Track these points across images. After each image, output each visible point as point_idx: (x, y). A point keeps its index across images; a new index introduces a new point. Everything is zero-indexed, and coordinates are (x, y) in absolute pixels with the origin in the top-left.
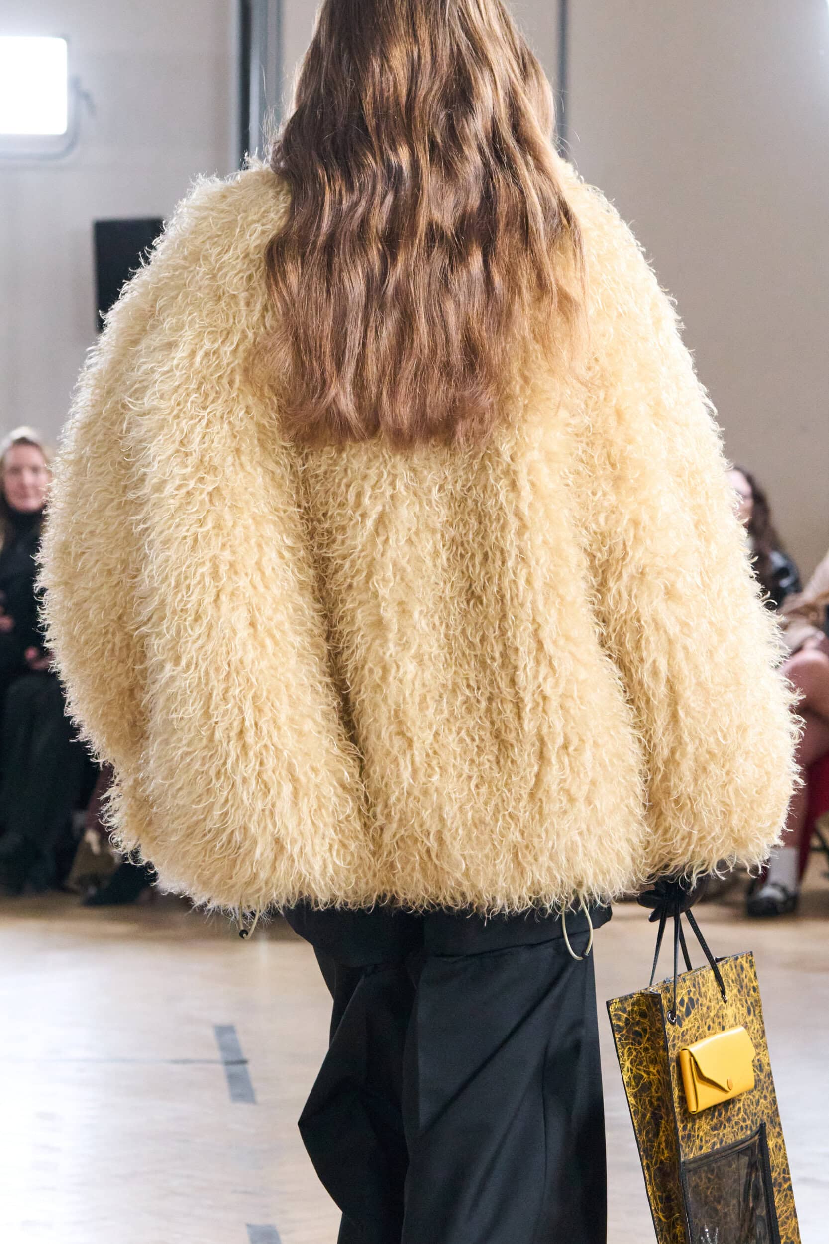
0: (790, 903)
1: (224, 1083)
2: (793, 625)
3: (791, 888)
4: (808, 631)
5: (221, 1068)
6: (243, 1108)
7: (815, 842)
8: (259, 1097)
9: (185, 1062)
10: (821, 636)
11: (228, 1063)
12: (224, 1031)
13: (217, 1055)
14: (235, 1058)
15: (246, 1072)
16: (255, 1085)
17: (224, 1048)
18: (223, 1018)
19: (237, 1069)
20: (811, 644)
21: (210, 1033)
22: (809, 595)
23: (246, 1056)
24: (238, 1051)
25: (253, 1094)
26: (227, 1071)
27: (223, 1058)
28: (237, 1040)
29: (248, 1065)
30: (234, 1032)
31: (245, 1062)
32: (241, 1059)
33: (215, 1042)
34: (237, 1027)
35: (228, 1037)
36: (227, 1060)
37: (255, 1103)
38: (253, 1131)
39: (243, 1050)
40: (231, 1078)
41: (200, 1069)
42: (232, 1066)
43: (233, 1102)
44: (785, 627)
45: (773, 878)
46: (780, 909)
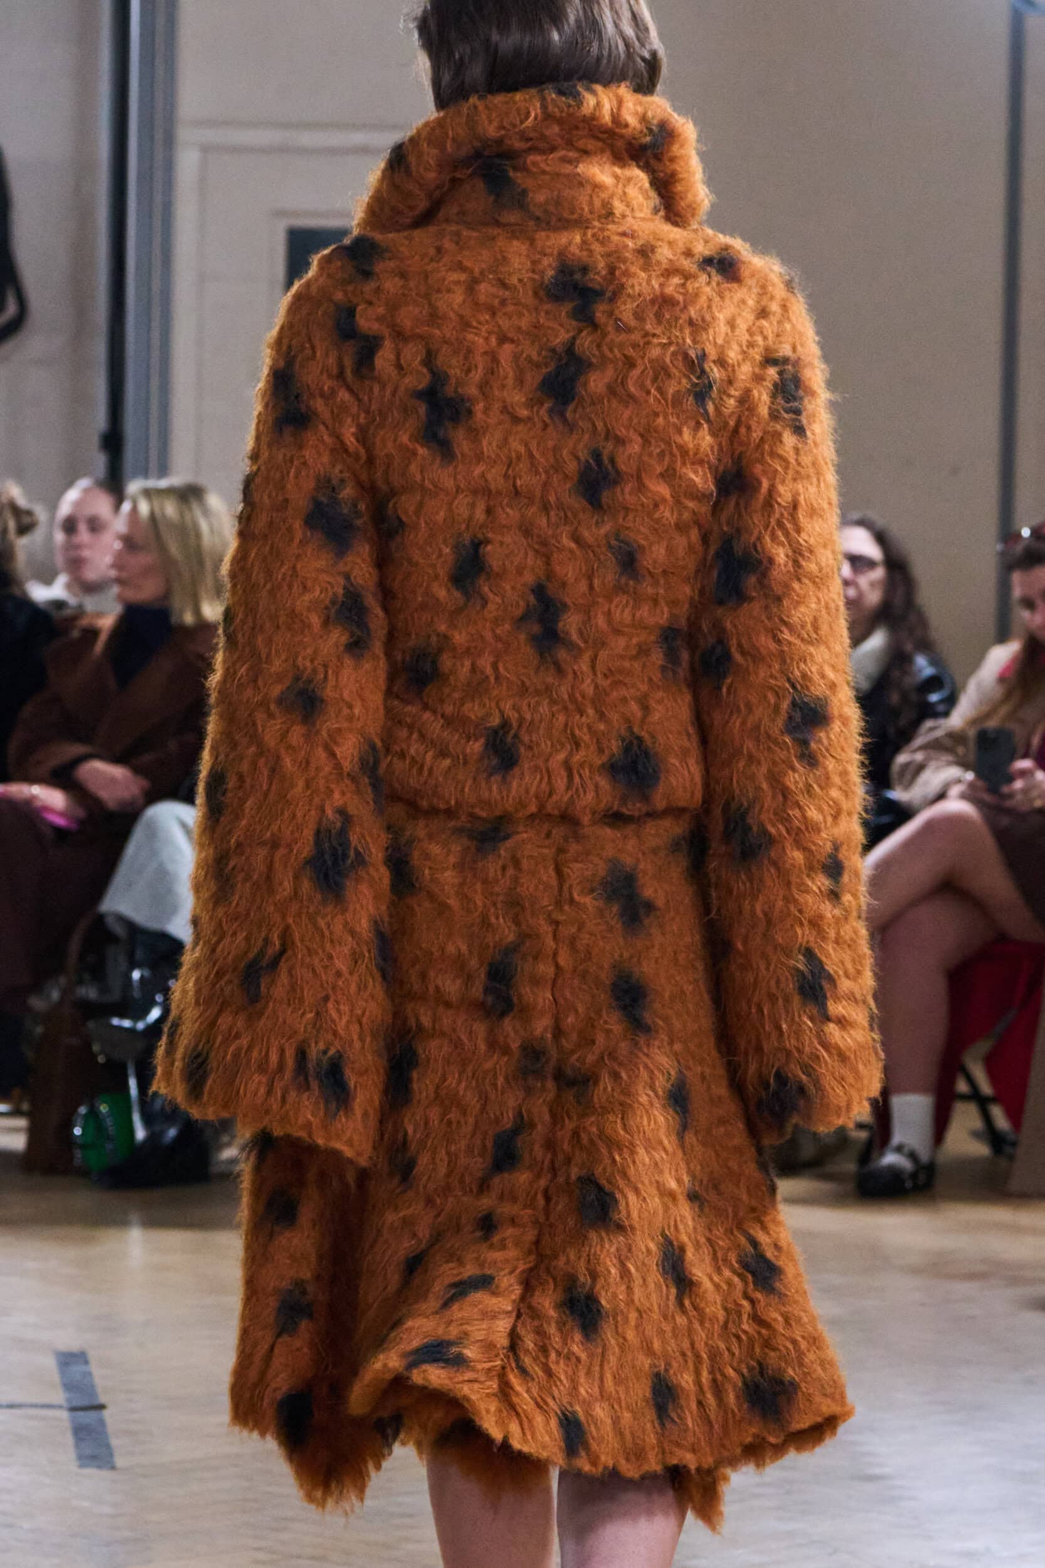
0: (922, 1178)
1: (69, 1439)
2: (933, 765)
3: (924, 1156)
4: (954, 772)
5: (65, 1415)
6: (95, 1477)
7: (962, 1086)
8: (119, 1461)
9: (11, 1406)
10: (970, 776)
11: (73, 1409)
12: (71, 1360)
13: (59, 1396)
14: (86, 1403)
15: (102, 1422)
16: (114, 1442)
17: (69, 1386)
18: (69, 1341)
19: (88, 1417)
20: (955, 791)
21: (50, 1363)
22: (957, 719)
23: (102, 1399)
24: (91, 1390)
25: (111, 1455)
26: (73, 1421)
27: (69, 1400)
28: (90, 1374)
29: (106, 1413)
30: (86, 1362)
31: (102, 1407)
32: (96, 1403)
33: (55, 1376)
34: (92, 1355)
35: (77, 1369)
36: (75, 1404)
37: (113, 1468)
38: (107, 1510)
39: (99, 1390)
40: (81, 1433)
41: (31, 1418)
42: (81, 1413)
43: (81, 1466)
44: (920, 768)
45: (897, 1138)
46: (908, 1184)
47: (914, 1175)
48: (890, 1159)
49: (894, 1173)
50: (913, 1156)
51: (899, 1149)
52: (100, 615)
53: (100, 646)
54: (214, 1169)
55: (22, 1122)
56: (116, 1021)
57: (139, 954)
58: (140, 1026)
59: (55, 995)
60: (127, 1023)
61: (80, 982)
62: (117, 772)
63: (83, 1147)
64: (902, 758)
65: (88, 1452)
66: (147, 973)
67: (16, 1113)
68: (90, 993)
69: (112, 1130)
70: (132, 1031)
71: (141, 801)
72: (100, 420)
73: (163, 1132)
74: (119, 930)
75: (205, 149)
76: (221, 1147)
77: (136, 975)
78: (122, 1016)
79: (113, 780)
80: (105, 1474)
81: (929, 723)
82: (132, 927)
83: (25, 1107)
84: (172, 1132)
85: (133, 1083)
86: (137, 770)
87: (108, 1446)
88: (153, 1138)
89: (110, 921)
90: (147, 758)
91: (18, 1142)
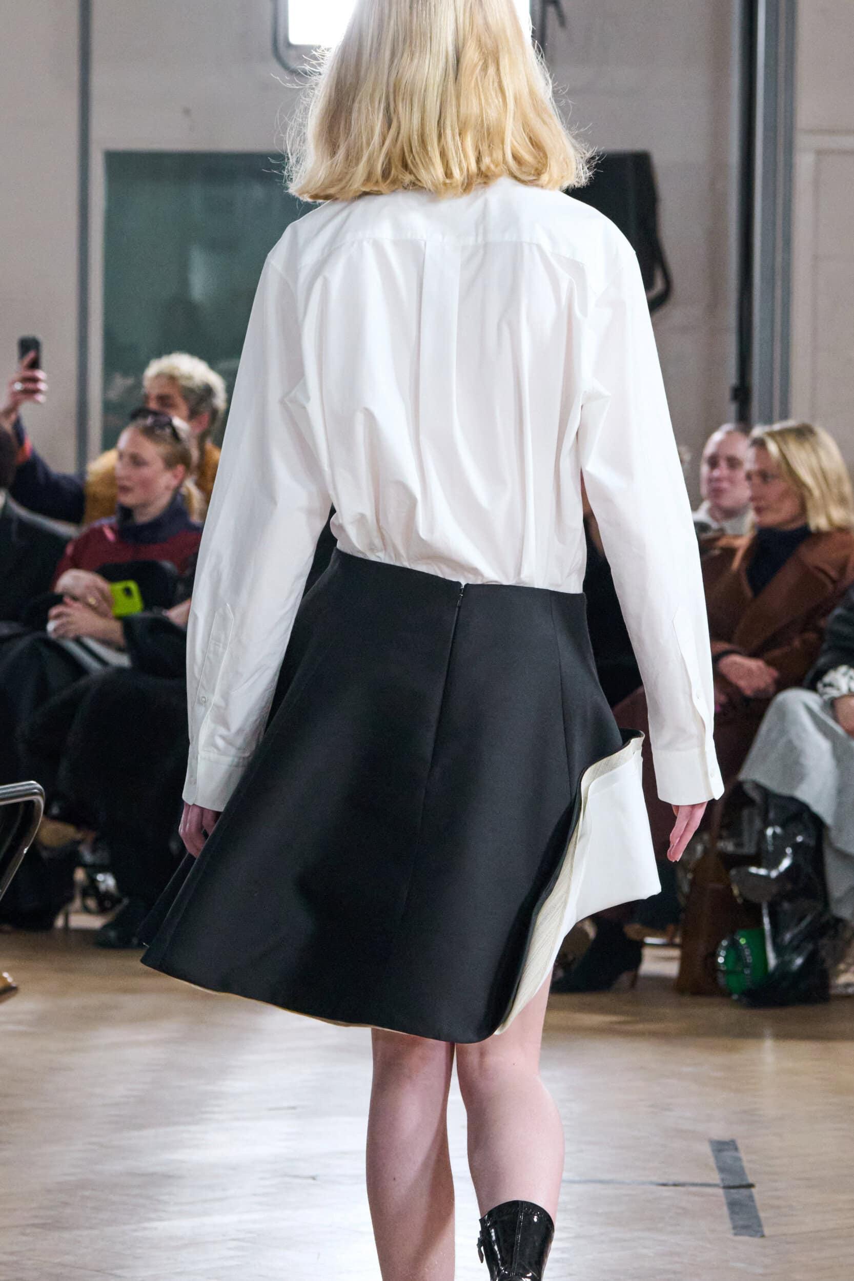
1: (725, 1210)
5: (720, 1192)
6: (748, 1243)
8: (767, 1231)
9: (675, 1185)
11: (727, 1187)
12: (722, 1147)
13: (715, 1177)
14: (737, 1183)
15: (751, 1197)
16: (762, 1215)
17: (721, 1170)
18: (720, 1132)
19: (739, 1194)
21: (706, 1149)
23: (751, 1179)
24: (741, 1172)
25: (760, 1226)
26: (727, 1197)
27: (723, 1180)
28: (739, 1159)
29: (754, 1190)
30: (736, 1149)
31: (750, 1186)
32: (744, 1183)
33: (711, 1161)
34: (740, 1143)
35: (728, 1155)
36: (727, 1183)
37: (763, 1236)
38: (760, 1271)
39: (747, 1171)
40: (733, 1206)
41: (694, 1194)
42: (733, 1191)
43: (736, 1234)
52: (737, 536)
53: (736, 563)
54: (833, 992)
56: (753, 870)
57: (772, 815)
58: (774, 874)
60: (763, 872)
61: (720, 837)
62: (754, 664)
63: (726, 973)
65: (741, 1223)
66: (778, 830)
67: (670, 945)
68: (729, 846)
69: (749, 960)
70: (767, 878)
71: (772, 689)
72: (731, 378)
73: (791, 962)
74: (755, 795)
75: (820, 153)
76: (838, 974)
77: (769, 832)
78: (759, 865)
79: (750, 672)
80: (757, 1240)
82: (765, 792)
83: (678, 940)
84: (799, 961)
85: (766, 921)
86: (769, 663)
87: (757, 1217)
88: (783, 964)
89: (748, 788)
90: (777, 653)
91: (671, 969)
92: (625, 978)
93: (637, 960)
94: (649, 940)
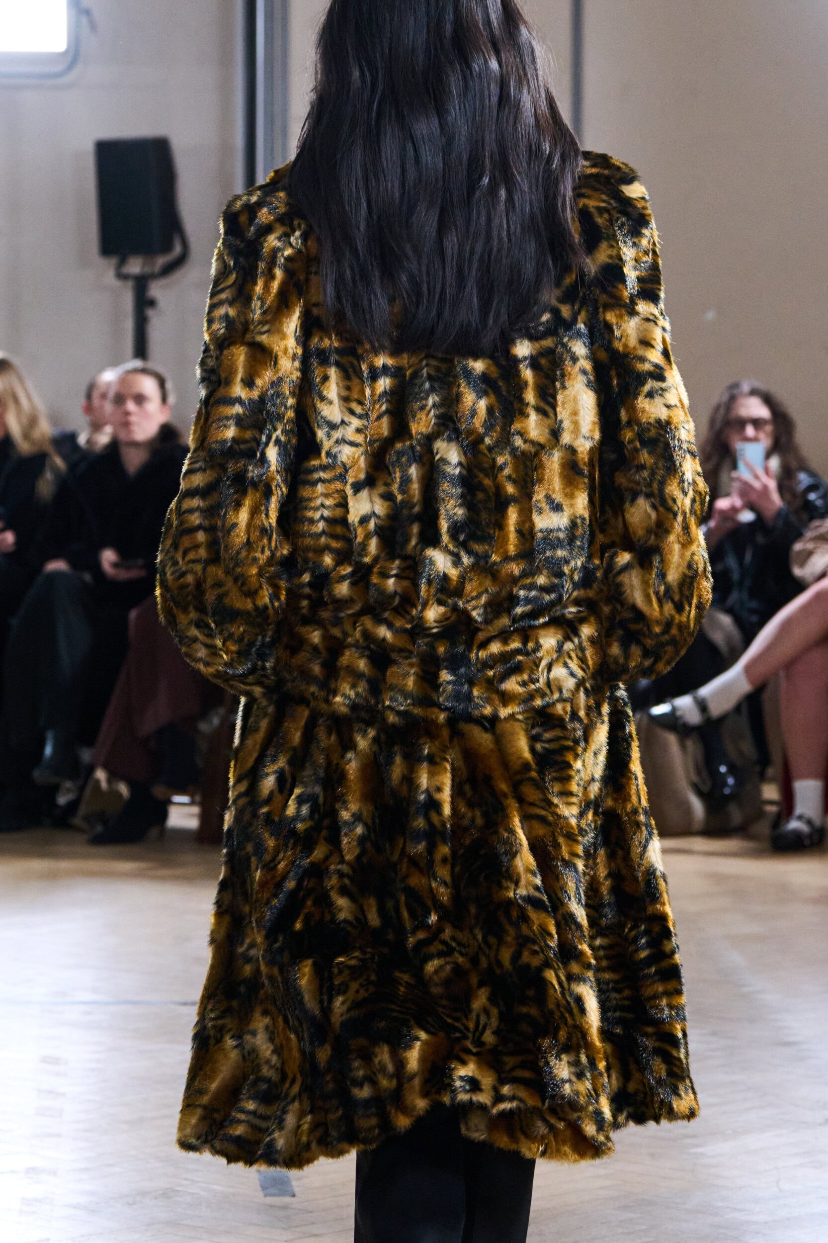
0: (816, 837)
3: (818, 822)
44: (809, 554)
45: (799, 810)
46: (807, 842)
47: (810, 836)
48: (794, 824)
49: (797, 834)
50: (809, 822)
51: (800, 818)
55: (196, 810)
59: (216, 721)
64: (798, 546)
67: (192, 803)
81: (816, 523)
83: (198, 798)
91: (193, 823)
92: (154, 832)
93: (164, 815)
94: (177, 799)
